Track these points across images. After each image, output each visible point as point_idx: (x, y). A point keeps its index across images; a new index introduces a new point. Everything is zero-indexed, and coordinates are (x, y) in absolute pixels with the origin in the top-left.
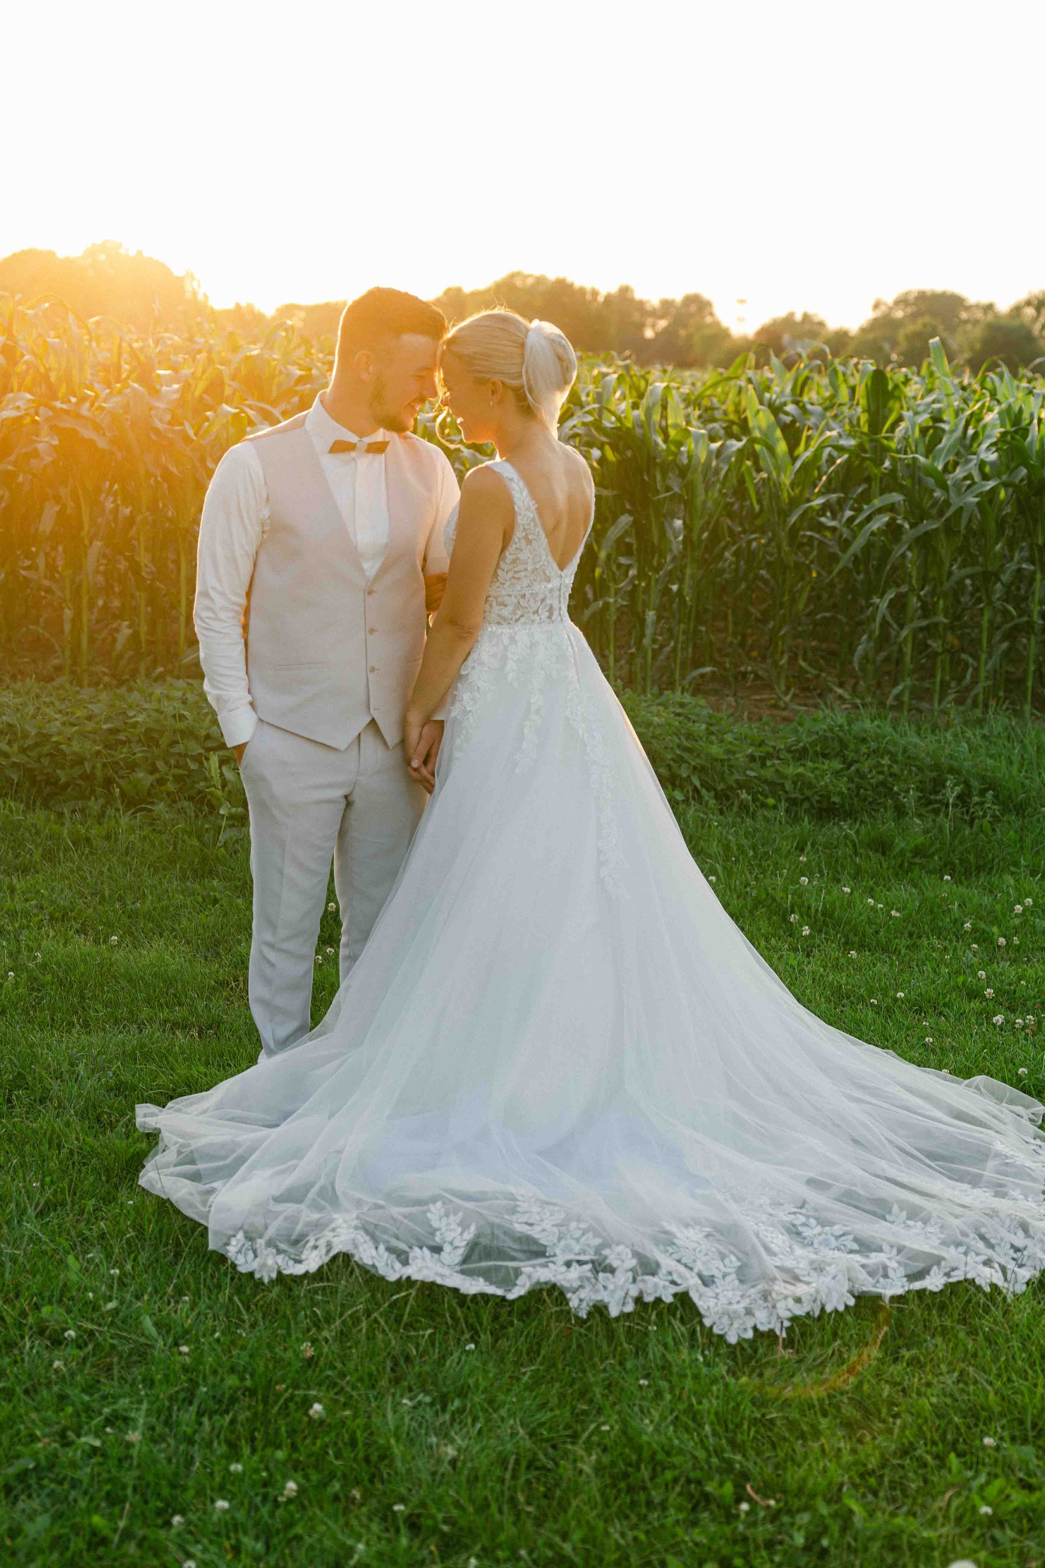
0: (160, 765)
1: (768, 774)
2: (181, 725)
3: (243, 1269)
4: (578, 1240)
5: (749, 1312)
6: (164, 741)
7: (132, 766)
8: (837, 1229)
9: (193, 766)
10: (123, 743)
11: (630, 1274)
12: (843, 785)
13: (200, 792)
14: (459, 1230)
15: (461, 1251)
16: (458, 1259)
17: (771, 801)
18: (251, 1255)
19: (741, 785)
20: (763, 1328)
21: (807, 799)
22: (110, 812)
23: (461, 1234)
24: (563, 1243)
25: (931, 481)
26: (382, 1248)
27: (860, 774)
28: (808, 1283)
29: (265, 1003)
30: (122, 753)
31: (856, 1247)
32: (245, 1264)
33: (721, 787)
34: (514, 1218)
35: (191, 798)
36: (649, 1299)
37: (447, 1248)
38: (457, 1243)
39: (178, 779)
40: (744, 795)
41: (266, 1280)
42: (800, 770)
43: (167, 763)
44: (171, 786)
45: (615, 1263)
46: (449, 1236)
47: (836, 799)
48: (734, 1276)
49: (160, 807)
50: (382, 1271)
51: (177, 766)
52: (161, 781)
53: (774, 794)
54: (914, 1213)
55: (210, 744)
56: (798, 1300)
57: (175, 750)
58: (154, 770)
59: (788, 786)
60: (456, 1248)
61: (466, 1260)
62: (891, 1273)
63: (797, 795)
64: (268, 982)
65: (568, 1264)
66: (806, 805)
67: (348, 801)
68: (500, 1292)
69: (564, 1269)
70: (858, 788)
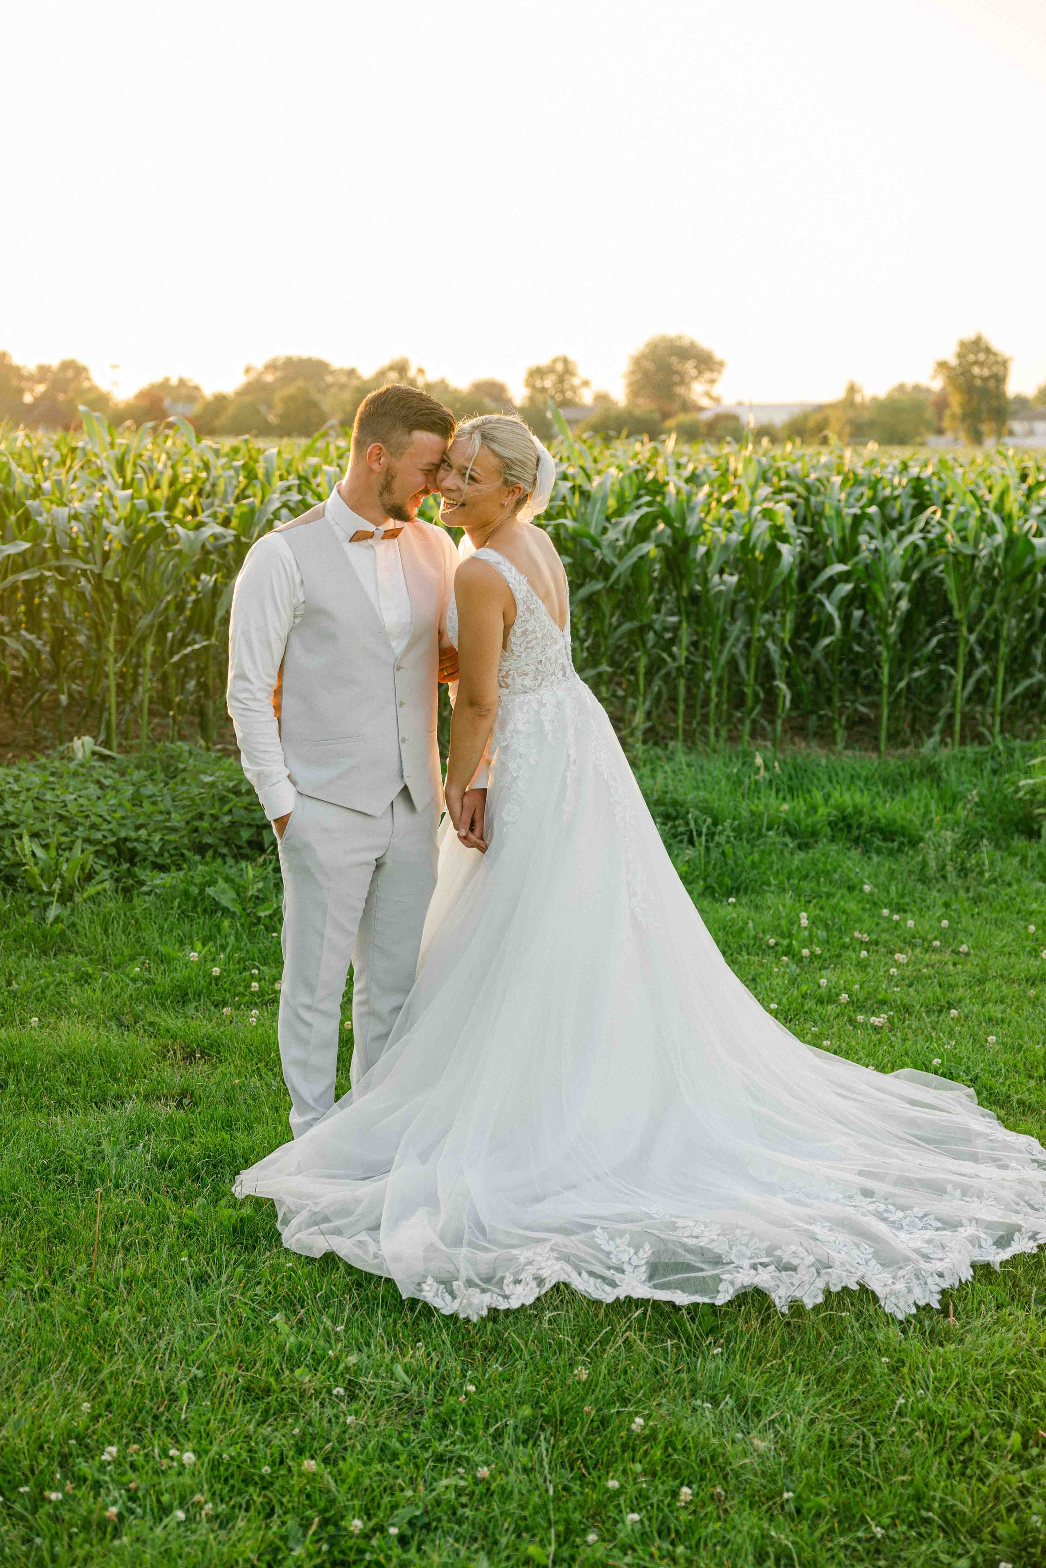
3: (446, 1312)
4: (747, 1245)
5: (910, 1291)
8: (918, 1211)
11: (813, 1270)
14: (632, 1251)
15: (643, 1269)
16: (644, 1277)
18: (448, 1297)
20: (922, 1303)
23: (636, 1253)
24: (734, 1249)
25: (588, 543)
26: (584, 1274)
28: (941, 1260)
29: (302, 1064)
31: (939, 1225)
32: (445, 1305)
34: (678, 1233)
36: (835, 1289)
37: (626, 1267)
38: (635, 1261)
41: (475, 1319)
45: (795, 1262)
46: (625, 1258)
48: (873, 1262)
50: (596, 1295)
54: (965, 1191)
56: (941, 1275)
60: (636, 1267)
61: (651, 1278)
62: (983, 1244)
64: (304, 1042)
65: (754, 1267)
67: (379, 865)
68: (706, 1300)
69: (753, 1272)
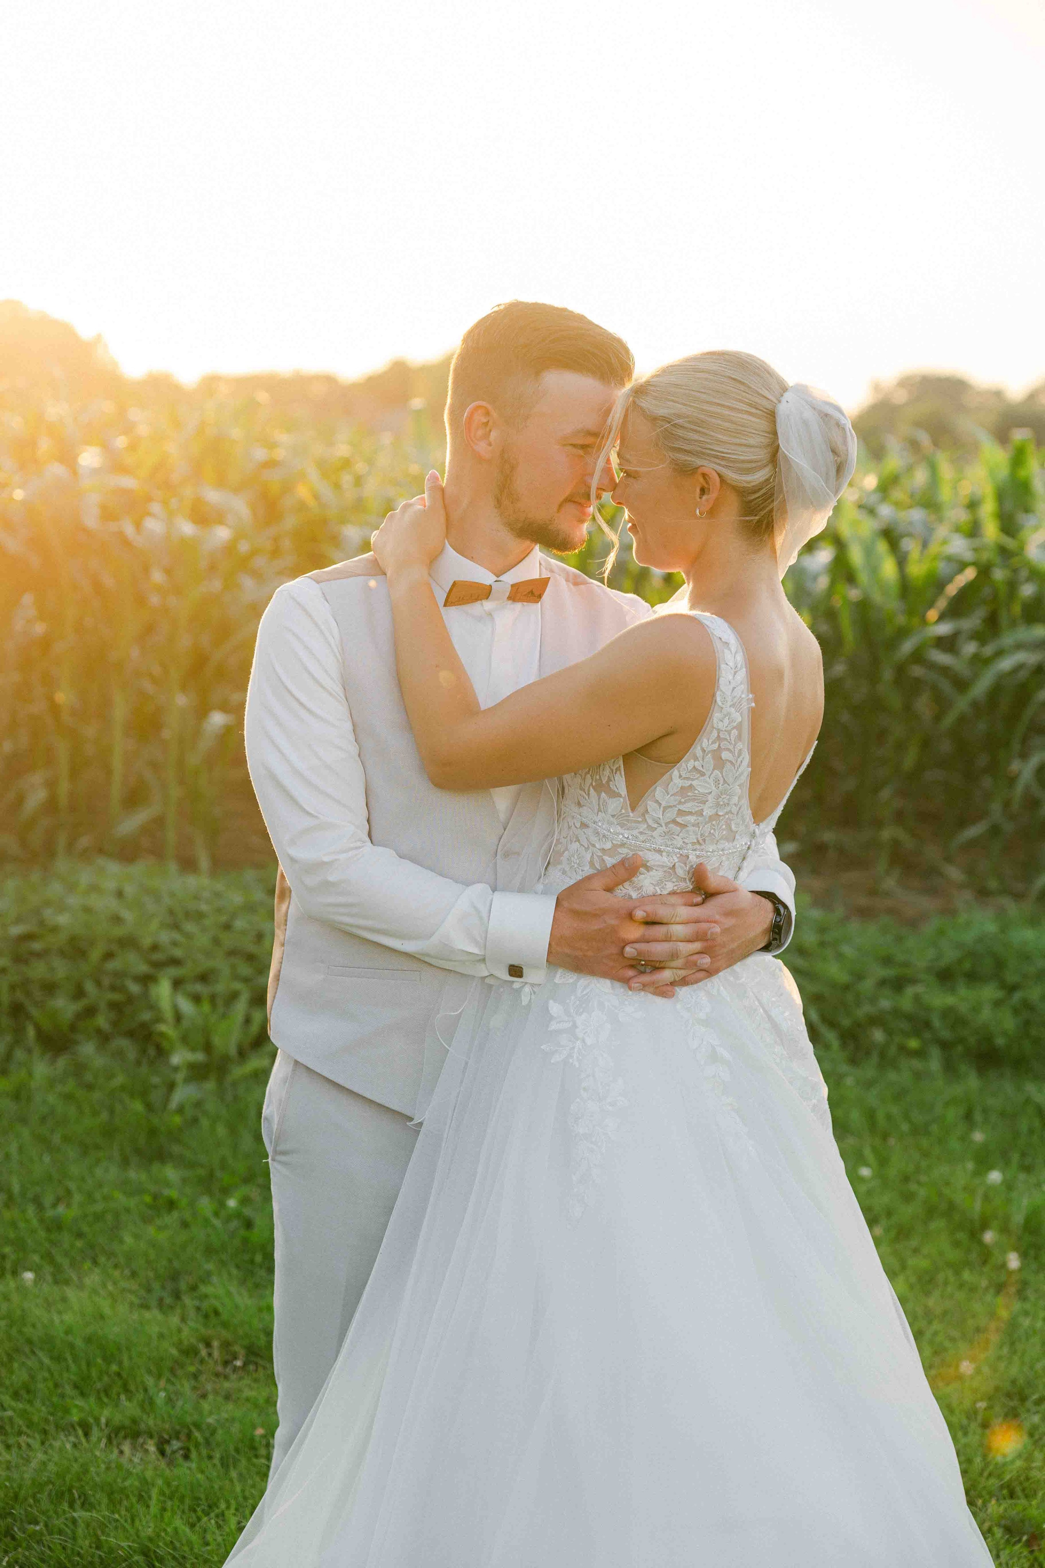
0: (89, 987)
1: (906, 1002)
2: (119, 932)
6: (95, 955)
7: (50, 988)
9: (134, 988)
10: (39, 955)
12: (1009, 1023)
13: (144, 1025)
17: (913, 1044)
19: (875, 1021)
21: (962, 1040)
22: (19, 1054)
27: (1027, 1005)
30: (38, 970)
33: (846, 1022)
35: (131, 1034)
39: (114, 1006)
40: (878, 1035)
42: (950, 1000)
43: (98, 983)
44: (102, 1021)
47: (1000, 1041)
49: (88, 1049)
51: (113, 988)
52: (90, 1012)
53: (916, 1033)
55: (157, 956)
57: (112, 965)
58: (79, 993)
59: (937, 1023)
63: (946, 1034)
66: (960, 1048)
70: (1027, 1023)
